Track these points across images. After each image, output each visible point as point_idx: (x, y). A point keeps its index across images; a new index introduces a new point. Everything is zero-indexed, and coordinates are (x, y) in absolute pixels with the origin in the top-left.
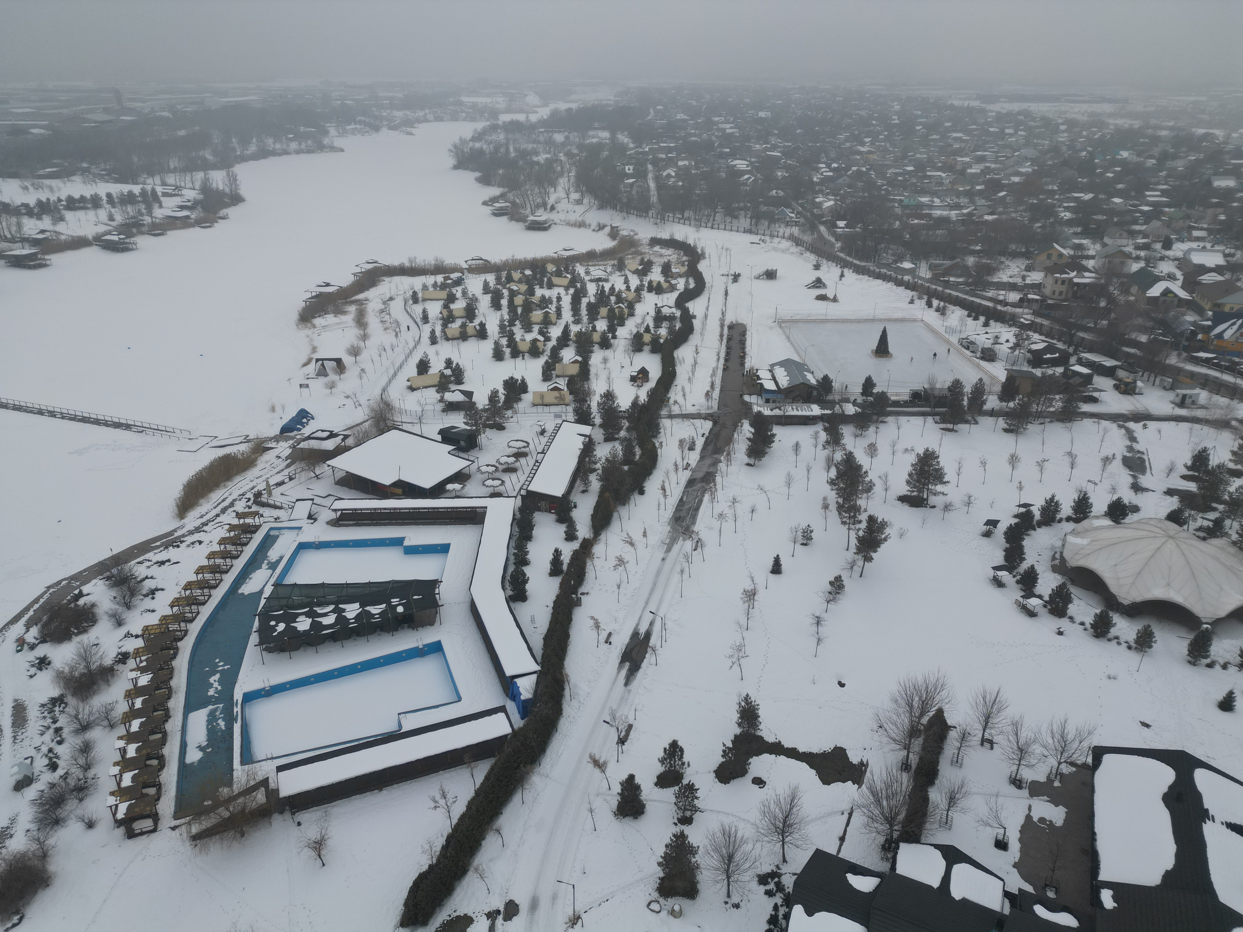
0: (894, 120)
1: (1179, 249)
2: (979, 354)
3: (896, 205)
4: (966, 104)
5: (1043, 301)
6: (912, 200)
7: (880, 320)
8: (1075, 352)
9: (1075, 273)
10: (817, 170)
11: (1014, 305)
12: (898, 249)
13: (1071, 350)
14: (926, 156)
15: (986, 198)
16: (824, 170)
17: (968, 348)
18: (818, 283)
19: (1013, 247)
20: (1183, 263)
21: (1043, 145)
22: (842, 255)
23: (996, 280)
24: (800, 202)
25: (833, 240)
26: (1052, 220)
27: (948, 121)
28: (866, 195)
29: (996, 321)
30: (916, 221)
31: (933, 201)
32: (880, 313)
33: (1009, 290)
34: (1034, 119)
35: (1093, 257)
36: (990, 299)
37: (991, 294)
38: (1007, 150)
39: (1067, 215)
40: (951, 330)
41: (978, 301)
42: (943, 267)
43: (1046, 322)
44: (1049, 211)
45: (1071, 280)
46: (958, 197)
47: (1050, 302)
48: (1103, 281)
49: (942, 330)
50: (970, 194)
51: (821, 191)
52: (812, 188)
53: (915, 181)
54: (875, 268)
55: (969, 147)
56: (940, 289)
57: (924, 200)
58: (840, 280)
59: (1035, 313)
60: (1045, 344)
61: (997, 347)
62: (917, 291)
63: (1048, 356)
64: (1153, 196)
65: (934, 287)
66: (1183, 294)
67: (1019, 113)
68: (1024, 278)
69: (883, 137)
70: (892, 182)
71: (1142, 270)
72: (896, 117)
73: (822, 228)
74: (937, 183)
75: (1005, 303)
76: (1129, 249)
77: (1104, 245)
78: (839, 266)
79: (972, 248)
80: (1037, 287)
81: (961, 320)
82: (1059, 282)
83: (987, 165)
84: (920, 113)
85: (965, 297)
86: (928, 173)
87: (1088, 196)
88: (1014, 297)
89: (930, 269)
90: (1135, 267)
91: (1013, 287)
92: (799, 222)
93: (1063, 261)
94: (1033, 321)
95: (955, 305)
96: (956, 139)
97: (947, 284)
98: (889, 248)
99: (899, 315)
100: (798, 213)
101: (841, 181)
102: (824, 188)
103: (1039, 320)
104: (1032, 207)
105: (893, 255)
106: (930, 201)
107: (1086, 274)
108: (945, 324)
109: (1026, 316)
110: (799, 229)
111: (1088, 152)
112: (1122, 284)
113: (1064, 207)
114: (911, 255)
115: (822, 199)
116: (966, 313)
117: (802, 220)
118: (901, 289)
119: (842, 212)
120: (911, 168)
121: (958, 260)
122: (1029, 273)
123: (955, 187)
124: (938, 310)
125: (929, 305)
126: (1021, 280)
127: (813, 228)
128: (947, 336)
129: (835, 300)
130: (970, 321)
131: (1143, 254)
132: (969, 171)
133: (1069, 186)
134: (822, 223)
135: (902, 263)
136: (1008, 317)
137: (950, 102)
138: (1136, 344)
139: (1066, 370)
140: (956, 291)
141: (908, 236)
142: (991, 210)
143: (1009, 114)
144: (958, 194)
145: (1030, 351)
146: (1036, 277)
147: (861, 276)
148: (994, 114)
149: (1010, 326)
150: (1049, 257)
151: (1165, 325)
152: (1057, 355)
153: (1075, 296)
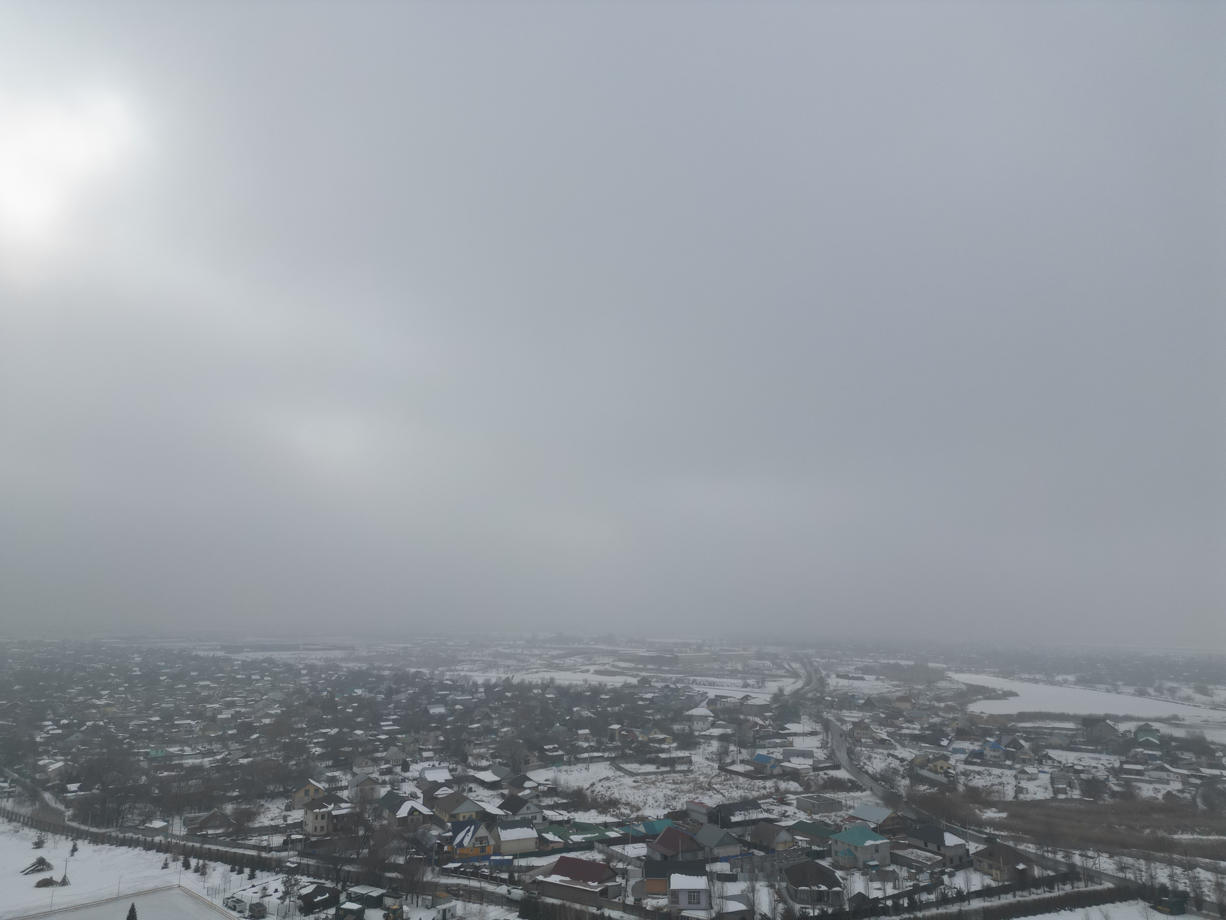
0: (135, 671)
1: (415, 769)
2: (247, 913)
3: (142, 758)
4: (211, 654)
5: (307, 839)
6: (159, 751)
7: (127, 897)
8: (344, 889)
9: (333, 805)
10: (41, 728)
11: (279, 849)
12: (145, 808)
13: (339, 887)
14: (172, 705)
15: (240, 742)
16: (51, 727)
17: (234, 909)
18: (41, 865)
19: (271, 788)
20: (420, 781)
21: (288, 688)
22: (74, 824)
23: (257, 825)
24: (16, 767)
25: (62, 807)
26: (305, 757)
27: (194, 671)
28: (105, 750)
29: (262, 871)
30: (165, 774)
31: (183, 751)
32: (126, 888)
33: (272, 834)
34: (277, 666)
35: (346, 788)
36: (254, 847)
37: (253, 841)
38: (255, 694)
39: (318, 750)
40: (213, 891)
41: (240, 851)
42: (199, 820)
43: (312, 862)
44: (300, 749)
45: (329, 813)
46: (210, 743)
47: (313, 839)
48: (358, 810)
49: (203, 893)
50: (223, 740)
51: (47, 752)
52: (34, 750)
53: (162, 731)
54: (118, 833)
55: (218, 694)
56: (198, 845)
57: (174, 750)
58: (72, 855)
59: (301, 854)
60: (314, 886)
61: (266, 899)
62: (171, 853)
63: (319, 898)
64: (387, 726)
65: (191, 844)
66: (425, 811)
67: (264, 661)
68: (285, 818)
69: (123, 689)
70: (136, 735)
71: (389, 792)
72: (137, 669)
73: (47, 796)
74: (186, 731)
75: (269, 849)
76: (376, 775)
77: (354, 775)
78: (70, 838)
79: (229, 794)
80: (299, 826)
81: (224, 876)
82: (319, 817)
83: (237, 709)
84: (163, 664)
85: (227, 849)
86: (176, 722)
87: (335, 731)
88: (277, 840)
89: (184, 825)
90: (383, 791)
91: (274, 830)
92: (13, 792)
93: (321, 795)
94: (299, 864)
95: (216, 861)
96: (204, 687)
97: (205, 839)
98: (135, 808)
99: (150, 885)
100: (13, 781)
101: (73, 738)
102: (50, 748)
103: (305, 861)
104: (285, 746)
105: (140, 815)
106: (180, 750)
107: (343, 805)
108: (207, 885)
109: (292, 859)
110: (14, 801)
111: (328, 691)
112: (375, 809)
113: (314, 743)
114: (161, 812)
115: (47, 761)
116: (228, 867)
117: (18, 789)
118: (152, 853)
119: (74, 773)
120: (157, 719)
121: (216, 809)
122: (289, 813)
123: (207, 733)
124: (196, 870)
125: (187, 866)
126: (282, 821)
127: (34, 796)
128: (209, 899)
129: (64, 882)
130: (234, 876)
131: (387, 778)
132: (219, 717)
133: (316, 723)
134: (49, 789)
135: (151, 822)
136: (274, 863)
137: (194, 653)
138: (395, 867)
139: (338, 909)
140: (216, 844)
141: (157, 791)
142: (245, 753)
143: (254, 662)
144: (210, 741)
145: (300, 897)
146: (297, 815)
147: (100, 847)
148: (240, 662)
149: (277, 873)
150: (307, 793)
151: (417, 843)
152: (327, 895)
153: (335, 829)
